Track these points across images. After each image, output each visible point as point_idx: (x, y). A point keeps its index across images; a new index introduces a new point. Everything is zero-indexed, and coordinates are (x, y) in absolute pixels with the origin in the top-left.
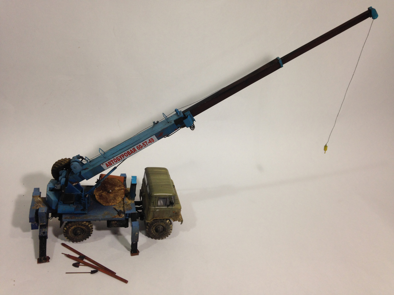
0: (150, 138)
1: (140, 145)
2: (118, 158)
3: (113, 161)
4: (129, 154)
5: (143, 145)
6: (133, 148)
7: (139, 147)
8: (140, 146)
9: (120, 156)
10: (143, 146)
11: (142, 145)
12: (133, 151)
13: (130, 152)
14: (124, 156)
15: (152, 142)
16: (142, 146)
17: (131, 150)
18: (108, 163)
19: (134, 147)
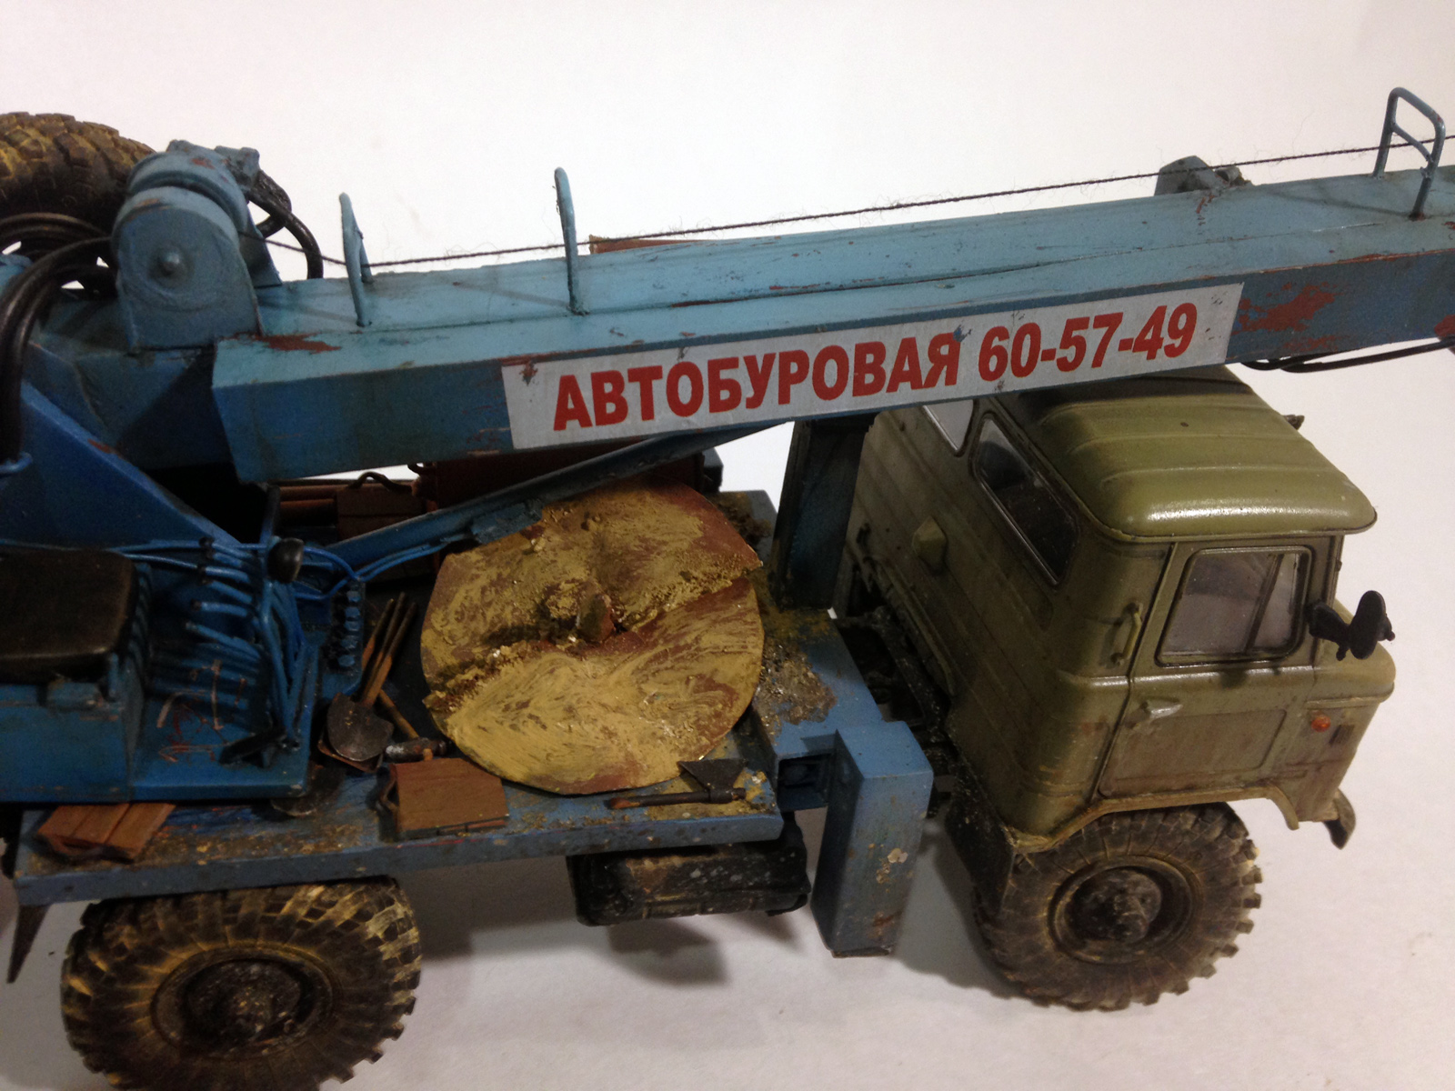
0: (1172, 301)
1: (1033, 330)
2: (725, 374)
3: (659, 387)
4: (869, 378)
5: (1066, 341)
6: (947, 326)
7: (1008, 345)
8: (1027, 341)
9: (769, 359)
10: (1049, 355)
11: (1051, 339)
12: (926, 366)
13: (888, 366)
14: (800, 377)
15: (1151, 356)
16: (1044, 346)
17: (908, 347)
18: (598, 379)
19: (967, 323)
